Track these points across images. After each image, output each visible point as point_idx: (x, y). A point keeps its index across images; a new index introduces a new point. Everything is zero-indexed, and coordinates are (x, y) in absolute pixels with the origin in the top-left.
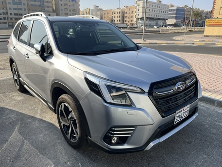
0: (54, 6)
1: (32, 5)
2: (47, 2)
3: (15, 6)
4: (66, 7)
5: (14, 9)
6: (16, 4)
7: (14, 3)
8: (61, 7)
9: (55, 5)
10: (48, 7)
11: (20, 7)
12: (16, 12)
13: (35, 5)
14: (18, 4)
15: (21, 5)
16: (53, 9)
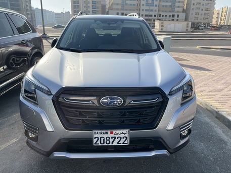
0: (185, 5)
1: (163, 6)
2: (179, 2)
3: (147, 8)
4: (198, 6)
5: (146, 10)
6: (149, 6)
7: (147, 5)
8: (192, 7)
9: (187, 4)
10: (178, 7)
11: (151, 8)
12: (147, 13)
13: (166, 6)
14: (151, 6)
15: (153, 6)
16: (184, 9)
